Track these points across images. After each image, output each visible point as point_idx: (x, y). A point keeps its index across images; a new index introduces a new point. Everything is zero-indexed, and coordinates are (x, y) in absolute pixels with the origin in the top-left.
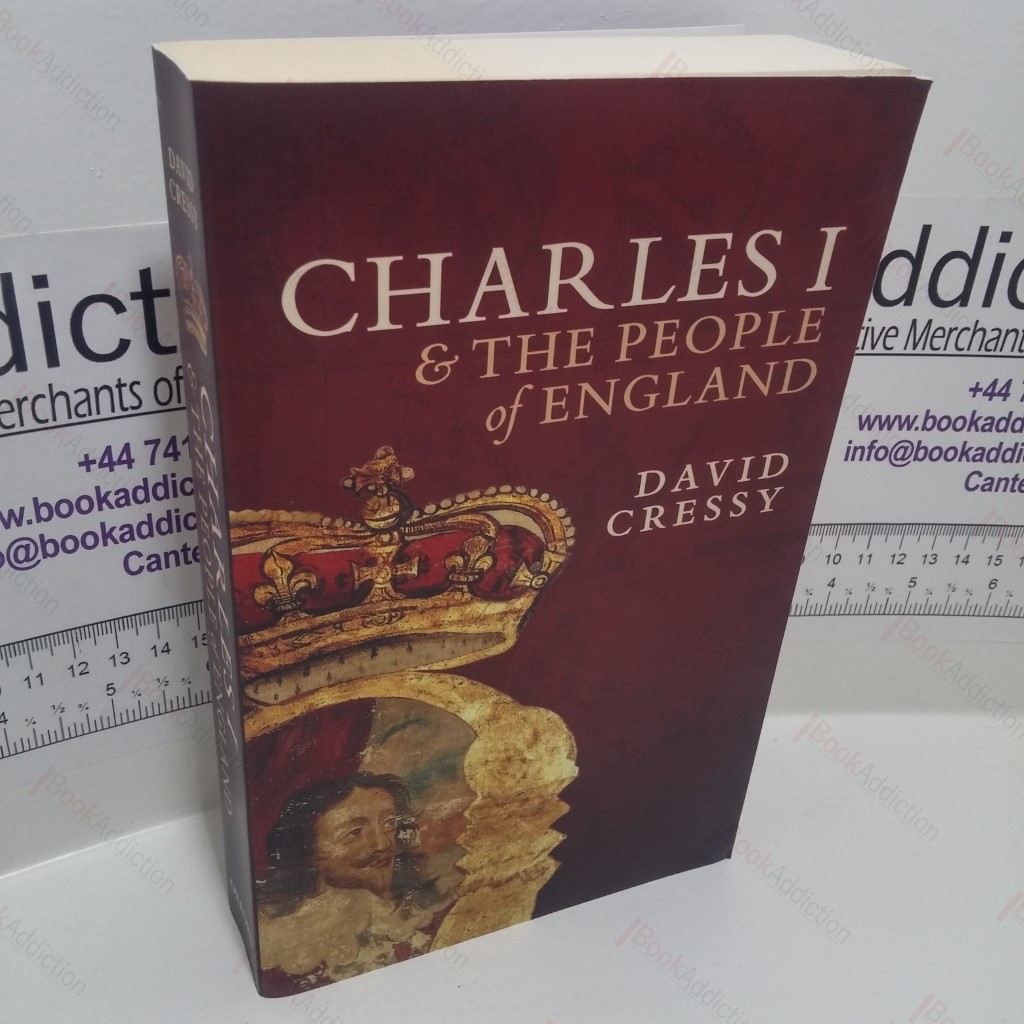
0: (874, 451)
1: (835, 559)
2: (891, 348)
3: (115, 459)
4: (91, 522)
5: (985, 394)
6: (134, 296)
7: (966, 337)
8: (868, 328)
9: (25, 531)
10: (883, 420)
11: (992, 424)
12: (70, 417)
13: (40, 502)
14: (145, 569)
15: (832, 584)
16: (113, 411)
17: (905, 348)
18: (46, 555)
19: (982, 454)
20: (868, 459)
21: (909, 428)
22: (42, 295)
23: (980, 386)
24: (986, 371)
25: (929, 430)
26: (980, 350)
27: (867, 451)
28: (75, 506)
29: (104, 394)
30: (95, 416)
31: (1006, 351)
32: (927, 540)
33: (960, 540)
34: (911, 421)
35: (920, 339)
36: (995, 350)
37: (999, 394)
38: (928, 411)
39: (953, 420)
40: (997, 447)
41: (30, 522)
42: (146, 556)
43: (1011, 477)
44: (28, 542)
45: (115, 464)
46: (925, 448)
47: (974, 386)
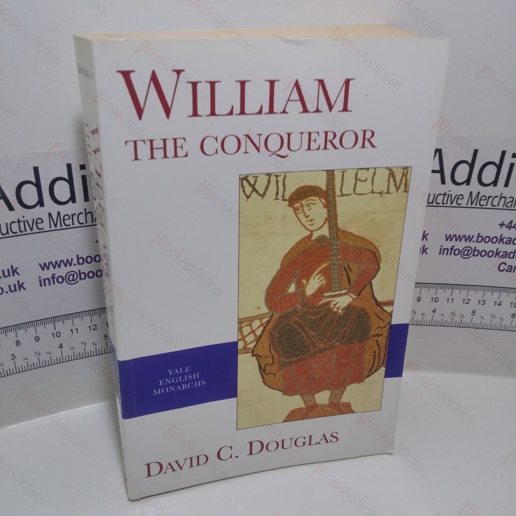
0: (453, 251)
1: (436, 300)
2: (460, 204)
5: (507, 227)
7: (496, 200)
9: (73, 268)
10: (457, 236)
11: (510, 241)
13: (79, 257)
15: (434, 312)
17: (467, 205)
20: (450, 254)
21: (470, 241)
23: (504, 223)
24: (507, 216)
25: (480, 242)
26: (503, 206)
27: (450, 251)
32: (480, 293)
33: (496, 294)
34: (471, 237)
36: (511, 207)
37: (514, 227)
38: (479, 234)
39: (491, 238)
40: (513, 251)
44: (74, 273)
47: (501, 223)
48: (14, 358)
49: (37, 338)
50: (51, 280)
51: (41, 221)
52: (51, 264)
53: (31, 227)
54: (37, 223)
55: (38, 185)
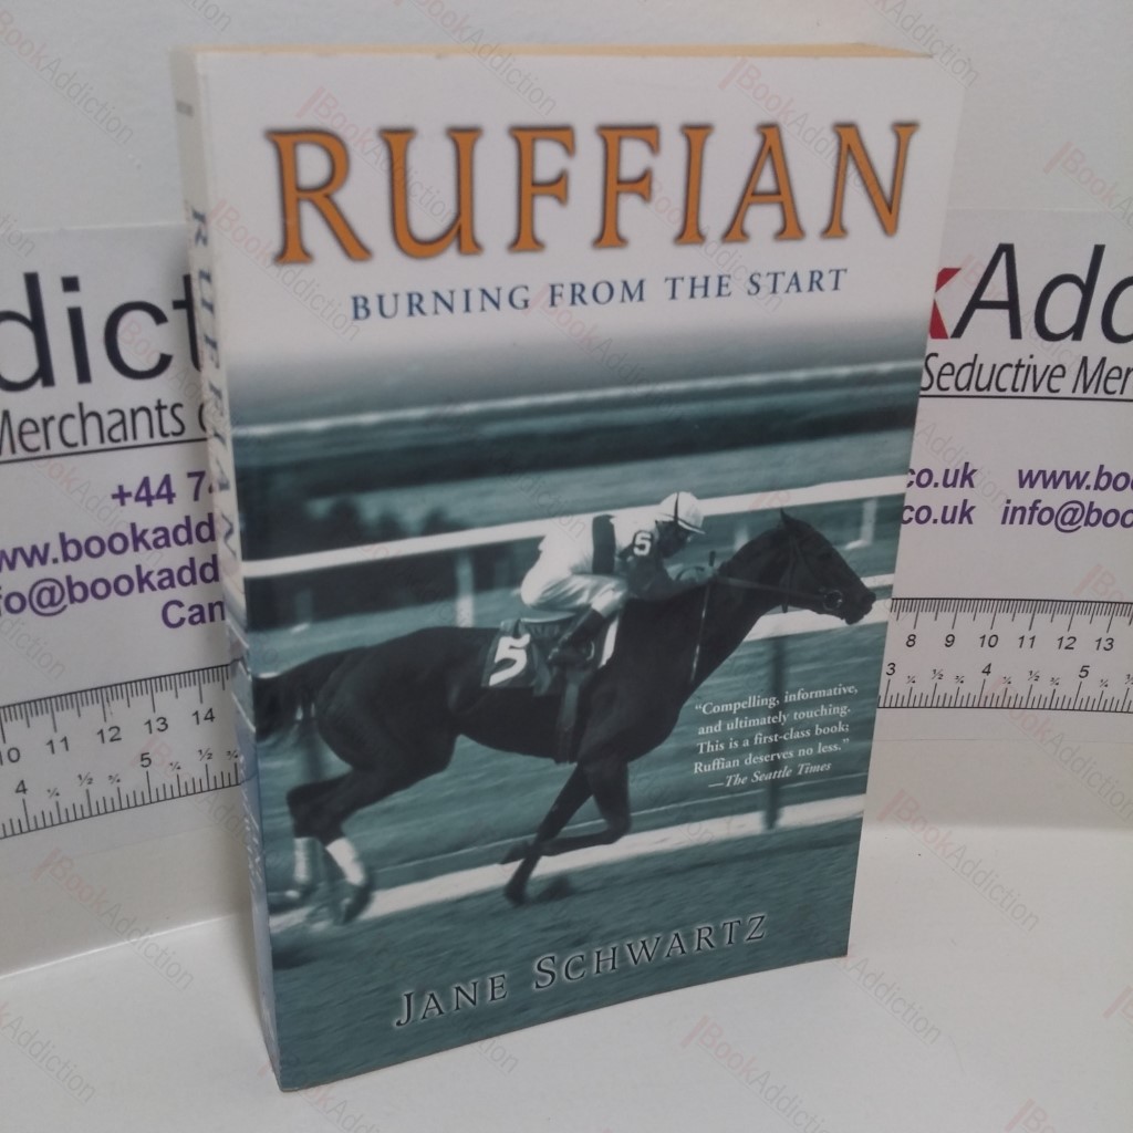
3: (154, 491)
4: (126, 564)
6: (177, 305)
8: (1029, 366)
12: (102, 441)
14: (187, 622)
16: (152, 436)
18: (73, 600)
22: (72, 299)
28: (107, 545)
29: (142, 417)
30: (131, 442)
35: (1092, 380)
41: (55, 561)
42: (187, 606)
45: (152, 498)
46: (1098, 511)
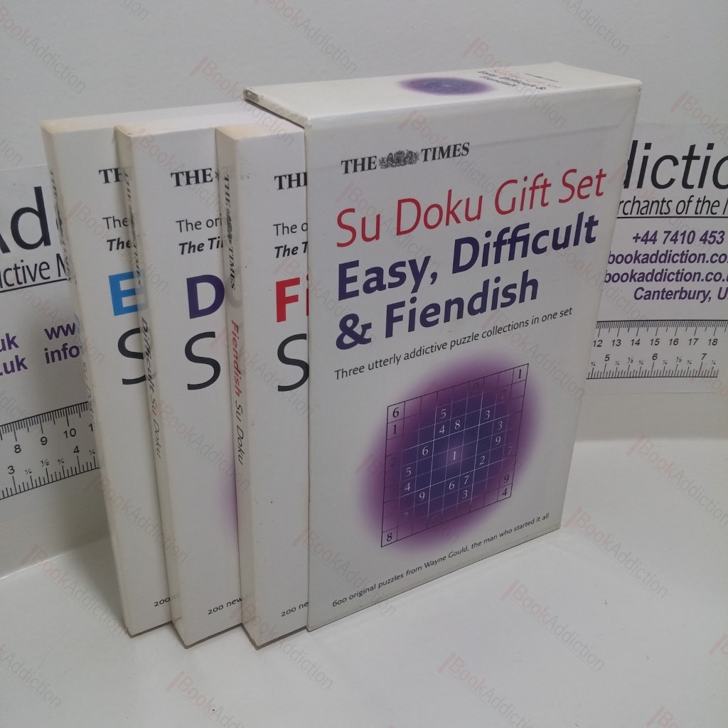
5: (642, 240)
7: (629, 206)
11: (647, 258)
19: (643, 277)
23: (639, 236)
24: (643, 226)
25: (611, 263)
26: (638, 213)
31: (653, 214)
32: (614, 331)
33: (633, 330)
36: (646, 214)
37: (651, 240)
38: (610, 252)
39: (625, 256)
40: (651, 272)
43: (661, 290)
46: (609, 275)
47: (635, 236)
48: (12, 471)
49: (44, 440)
50: (62, 353)
51: (47, 267)
52: (61, 330)
53: (33, 276)
54: (40, 270)
55: (41, 214)
